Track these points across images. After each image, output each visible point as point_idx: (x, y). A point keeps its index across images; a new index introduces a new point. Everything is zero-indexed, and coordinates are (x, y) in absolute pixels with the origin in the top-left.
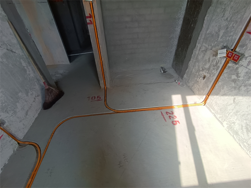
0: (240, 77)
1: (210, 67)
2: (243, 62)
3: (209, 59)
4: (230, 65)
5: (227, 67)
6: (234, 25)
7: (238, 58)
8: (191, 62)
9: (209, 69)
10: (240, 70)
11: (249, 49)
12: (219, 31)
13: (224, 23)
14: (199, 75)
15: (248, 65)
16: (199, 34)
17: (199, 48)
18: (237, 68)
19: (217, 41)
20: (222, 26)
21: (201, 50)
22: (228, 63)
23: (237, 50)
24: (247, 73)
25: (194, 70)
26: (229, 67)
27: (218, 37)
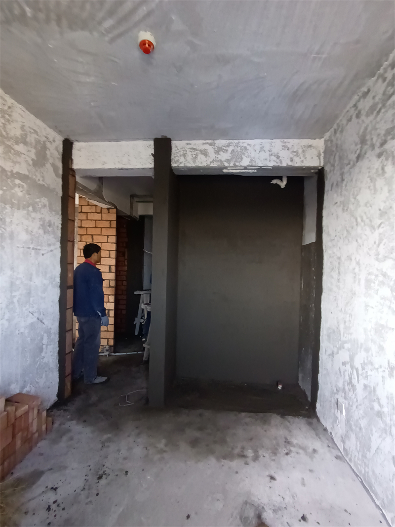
0: (383, 406)
1: (344, 385)
9: (344, 390)
10: (378, 392)
11: (374, 355)
15: (383, 382)
20: (339, 318)
21: (327, 353)
24: (387, 398)
27: (340, 335)
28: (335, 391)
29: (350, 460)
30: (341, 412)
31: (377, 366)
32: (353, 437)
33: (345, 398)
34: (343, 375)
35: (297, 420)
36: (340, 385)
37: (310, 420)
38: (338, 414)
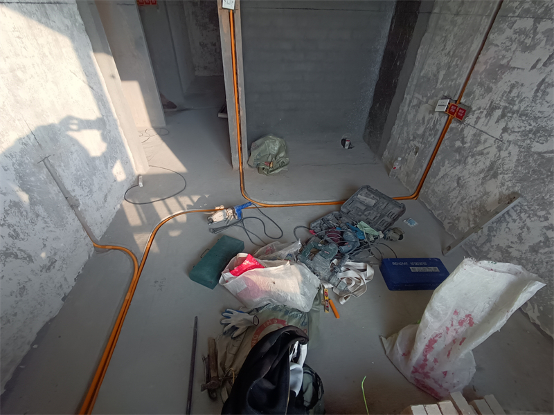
0: (466, 143)
1: (424, 132)
2: (470, 119)
3: (424, 119)
4: (452, 125)
5: (449, 130)
6: (458, 62)
7: (464, 114)
8: (396, 126)
9: (423, 136)
10: (466, 132)
11: (476, 98)
12: (438, 72)
13: (445, 60)
14: (409, 148)
15: (476, 122)
16: (409, 78)
17: (408, 102)
18: (462, 130)
19: (435, 88)
20: (442, 64)
21: (411, 104)
22: (450, 122)
23: (463, 100)
24: (474, 135)
25: (400, 141)
26: (452, 129)
27: (437, 82)
31: (475, 109)
33: (422, 143)
34: (426, 123)
36: (420, 133)
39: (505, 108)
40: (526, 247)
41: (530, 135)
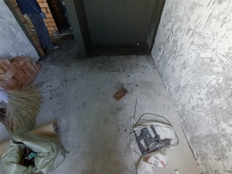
0: (177, 48)
1: (165, 41)
3: (165, 33)
10: (178, 42)
11: (184, 24)
12: (173, 7)
15: (182, 38)
17: (161, 23)
19: (170, 16)
24: (181, 45)
27: (172, 13)
28: (161, 44)
29: (158, 68)
30: (160, 52)
31: (182, 30)
32: (162, 61)
33: (164, 46)
34: (166, 36)
35: (142, 56)
36: (163, 41)
37: (148, 56)
38: (159, 53)
39: (194, 30)
40: (190, 106)
41: (201, 47)
